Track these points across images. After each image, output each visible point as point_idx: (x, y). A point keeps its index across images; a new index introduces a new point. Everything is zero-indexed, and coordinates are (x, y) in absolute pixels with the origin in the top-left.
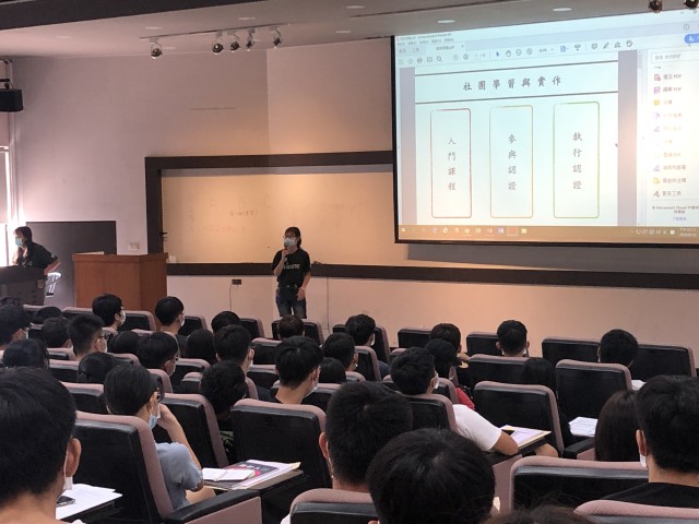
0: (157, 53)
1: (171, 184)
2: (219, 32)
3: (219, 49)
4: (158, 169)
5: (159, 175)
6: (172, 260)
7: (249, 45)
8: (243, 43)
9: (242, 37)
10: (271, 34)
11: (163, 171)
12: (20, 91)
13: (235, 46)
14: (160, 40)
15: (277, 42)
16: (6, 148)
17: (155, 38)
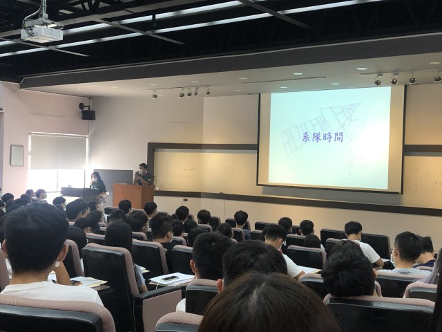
0: (155, 96)
1: (159, 155)
2: (183, 88)
3: (182, 95)
4: (153, 148)
5: (154, 151)
6: (157, 189)
7: (196, 94)
8: (193, 93)
9: (193, 90)
10: (205, 90)
11: (156, 149)
13: (190, 95)
14: (157, 91)
15: (208, 93)
16: (87, 136)
17: (155, 90)
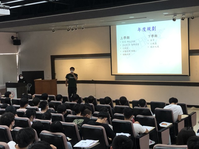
0: (54, 31)
1: (57, 62)
2: (69, 26)
3: (69, 30)
7: (76, 29)
11: (55, 59)
12: (20, 40)
13: (73, 30)
15: (83, 29)
16: (17, 54)
